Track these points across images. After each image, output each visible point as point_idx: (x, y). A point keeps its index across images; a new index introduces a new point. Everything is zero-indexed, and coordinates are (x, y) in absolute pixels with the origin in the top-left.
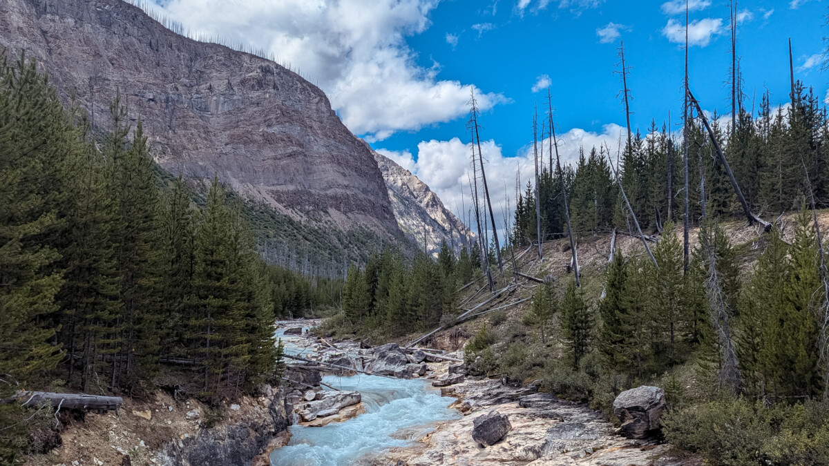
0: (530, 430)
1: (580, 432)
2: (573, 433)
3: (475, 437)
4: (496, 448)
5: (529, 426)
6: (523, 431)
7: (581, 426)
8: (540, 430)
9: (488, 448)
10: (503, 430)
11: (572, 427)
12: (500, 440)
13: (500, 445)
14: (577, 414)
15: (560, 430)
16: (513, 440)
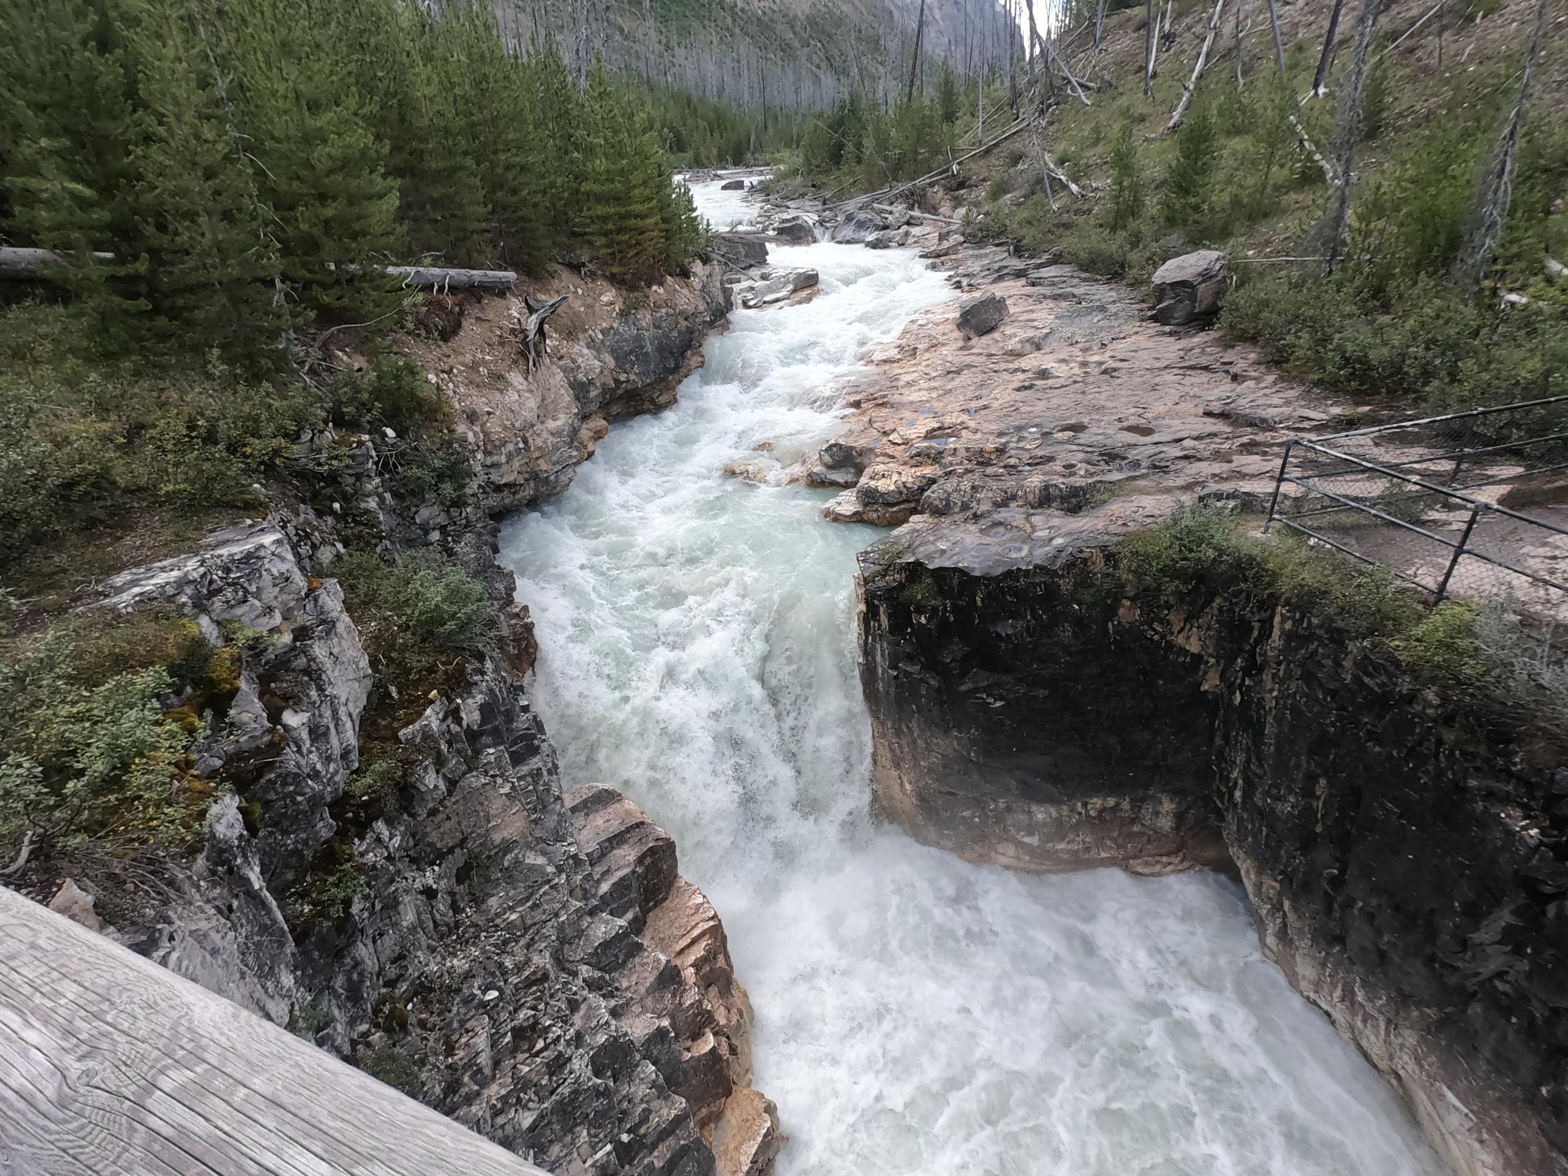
0: (1033, 316)
1: (1100, 317)
2: (1090, 318)
3: (960, 326)
4: (986, 339)
5: (1032, 311)
6: (1025, 316)
7: (1102, 309)
8: (1045, 316)
9: (975, 341)
10: (996, 316)
11: (1090, 311)
12: (992, 329)
13: (990, 336)
14: (1103, 293)
15: (1071, 316)
16: (1009, 330)
